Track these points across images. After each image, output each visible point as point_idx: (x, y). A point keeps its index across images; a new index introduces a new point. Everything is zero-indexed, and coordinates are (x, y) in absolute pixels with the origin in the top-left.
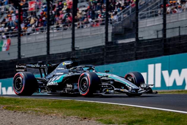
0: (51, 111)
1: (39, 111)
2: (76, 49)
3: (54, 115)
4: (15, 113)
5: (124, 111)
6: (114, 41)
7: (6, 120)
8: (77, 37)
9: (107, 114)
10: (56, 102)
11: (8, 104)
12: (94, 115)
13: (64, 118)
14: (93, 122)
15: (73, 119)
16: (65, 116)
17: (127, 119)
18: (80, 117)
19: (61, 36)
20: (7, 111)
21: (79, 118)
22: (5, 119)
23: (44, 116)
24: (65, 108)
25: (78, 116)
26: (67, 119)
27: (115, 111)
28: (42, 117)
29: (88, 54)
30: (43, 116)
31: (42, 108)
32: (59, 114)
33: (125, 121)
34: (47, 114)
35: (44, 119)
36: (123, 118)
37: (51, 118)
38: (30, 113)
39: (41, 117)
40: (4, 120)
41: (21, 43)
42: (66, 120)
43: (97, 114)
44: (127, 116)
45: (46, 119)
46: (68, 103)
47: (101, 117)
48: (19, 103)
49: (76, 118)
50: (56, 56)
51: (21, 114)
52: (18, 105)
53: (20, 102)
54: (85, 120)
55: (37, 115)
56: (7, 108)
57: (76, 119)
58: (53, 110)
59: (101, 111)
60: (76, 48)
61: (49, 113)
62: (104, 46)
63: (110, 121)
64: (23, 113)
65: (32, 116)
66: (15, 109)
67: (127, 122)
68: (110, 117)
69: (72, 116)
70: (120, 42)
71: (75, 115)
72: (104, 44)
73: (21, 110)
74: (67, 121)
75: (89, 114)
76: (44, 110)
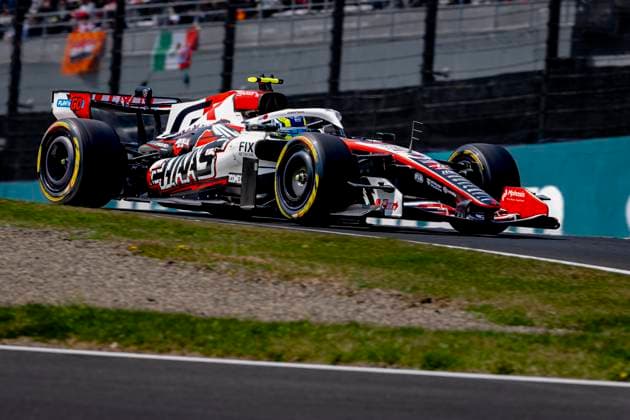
0: (307, 269)
1: (260, 265)
2: (439, 78)
3: (316, 281)
4: (172, 268)
5: (575, 284)
6: (580, 57)
7: (131, 291)
8: (446, 36)
9: (510, 289)
10: (327, 241)
11: (147, 237)
12: (461, 292)
13: (351, 294)
14: (456, 314)
15: (383, 301)
16: (354, 287)
17: (580, 310)
18: (410, 295)
19: (387, 26)
20: (141, 260)
21: (405, 299)
22: (131, 287)
23: (275, 284)
24: (360, 263)
25: (403, 289)
26: (362, 299)
27: (540, 282)
28: (270, 289)
29: (481, 98)
30: (271, 285)
31: (273, 256)
32: (332, 278)
33: (572, 316)
34: (287, 277)
35: (275, 293)
36: (568, 308)
37: (300, 294)
38: (226, 272)
39: (266, 289)
40: (125, 290)
41: (237, 45)
42: (355, 301)
43: (474, 289)
44: (581, 300)
45: (283, 296)
46: (372, 245)
47: (487, 298)
48: (189, 236)
49: (392, 296)
50: (361, 99)
51: (192, 274)
52: (185, 241)
53: (195, 235)
54: (424, 308)
55: (251, 280)
56: (142, 251)
57: (392, 300)
58: (312, 266)
59: (491, 280)
60: (439, 74)
61: (294, 275)
62: (539, 73)
63: (517, 316)
64: (199, 269)
65: (230, 281)
66: (172, 256)
67: (580, 321)
68: (518, 300)
69: (378, 290)
70: (601, 61)
71: (391, 288)
72: (541, 66)
73: (194, 260)
74: (357, 307)
75: (444, 287)
76: (278, 264)
